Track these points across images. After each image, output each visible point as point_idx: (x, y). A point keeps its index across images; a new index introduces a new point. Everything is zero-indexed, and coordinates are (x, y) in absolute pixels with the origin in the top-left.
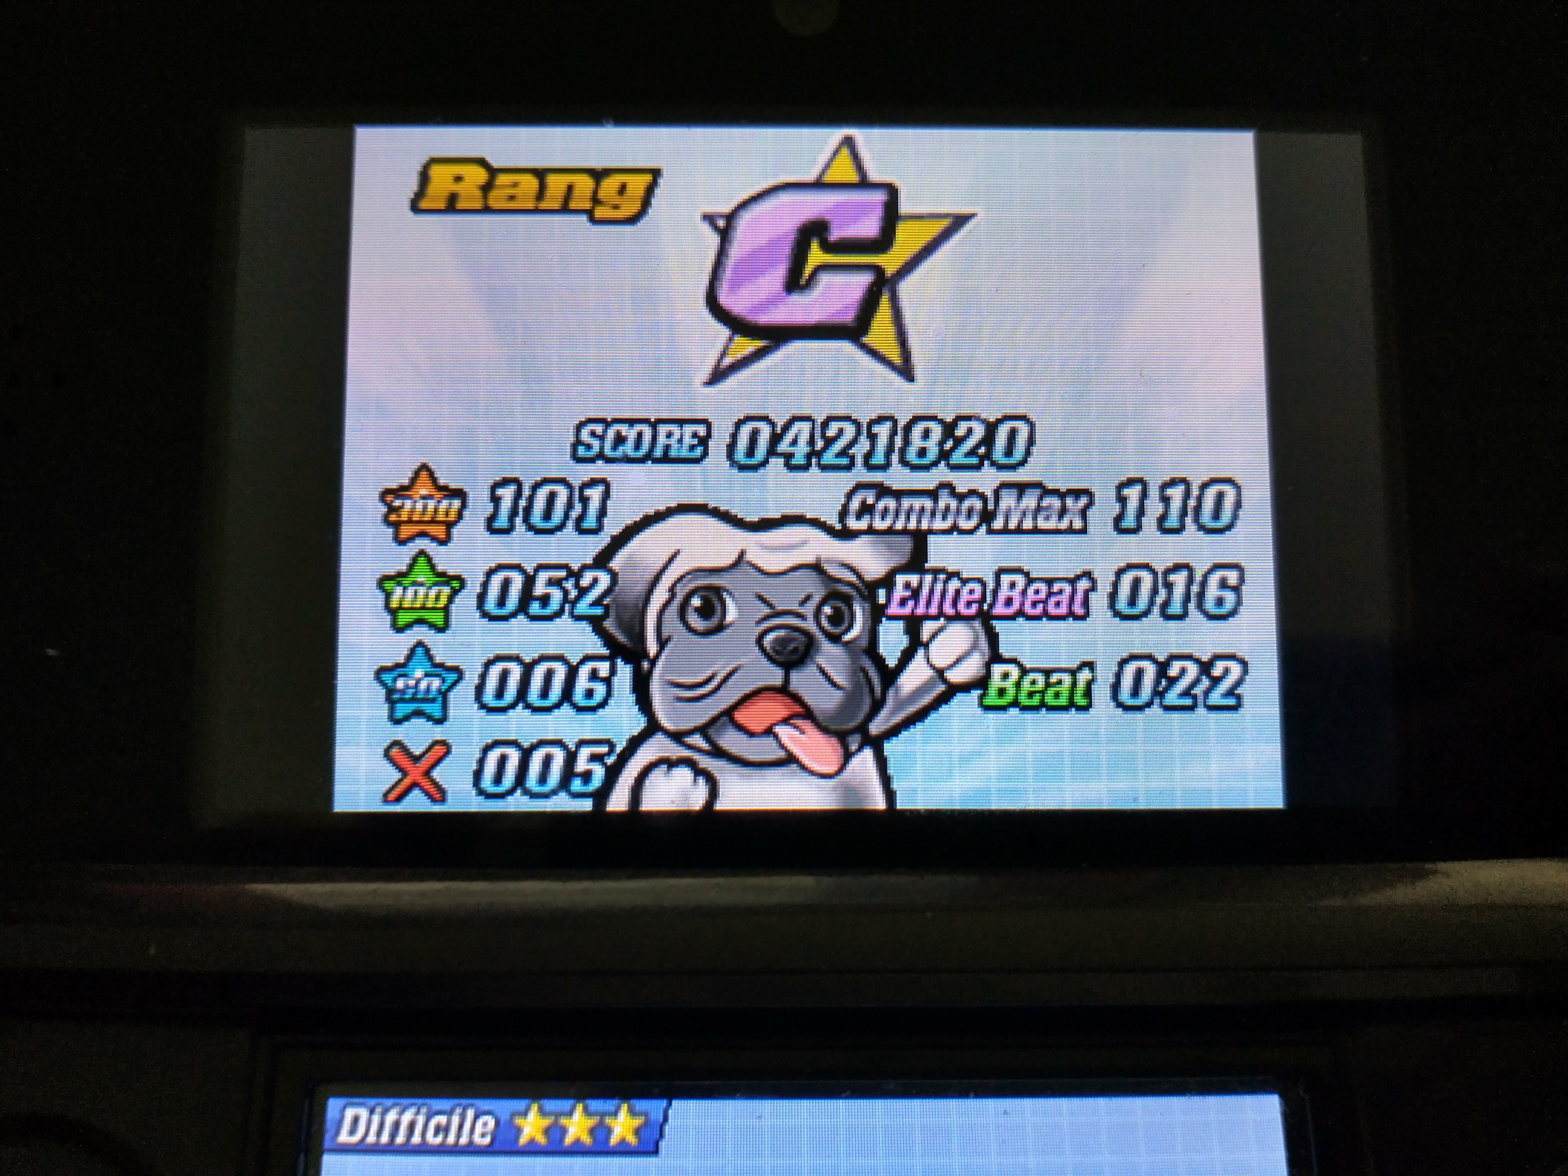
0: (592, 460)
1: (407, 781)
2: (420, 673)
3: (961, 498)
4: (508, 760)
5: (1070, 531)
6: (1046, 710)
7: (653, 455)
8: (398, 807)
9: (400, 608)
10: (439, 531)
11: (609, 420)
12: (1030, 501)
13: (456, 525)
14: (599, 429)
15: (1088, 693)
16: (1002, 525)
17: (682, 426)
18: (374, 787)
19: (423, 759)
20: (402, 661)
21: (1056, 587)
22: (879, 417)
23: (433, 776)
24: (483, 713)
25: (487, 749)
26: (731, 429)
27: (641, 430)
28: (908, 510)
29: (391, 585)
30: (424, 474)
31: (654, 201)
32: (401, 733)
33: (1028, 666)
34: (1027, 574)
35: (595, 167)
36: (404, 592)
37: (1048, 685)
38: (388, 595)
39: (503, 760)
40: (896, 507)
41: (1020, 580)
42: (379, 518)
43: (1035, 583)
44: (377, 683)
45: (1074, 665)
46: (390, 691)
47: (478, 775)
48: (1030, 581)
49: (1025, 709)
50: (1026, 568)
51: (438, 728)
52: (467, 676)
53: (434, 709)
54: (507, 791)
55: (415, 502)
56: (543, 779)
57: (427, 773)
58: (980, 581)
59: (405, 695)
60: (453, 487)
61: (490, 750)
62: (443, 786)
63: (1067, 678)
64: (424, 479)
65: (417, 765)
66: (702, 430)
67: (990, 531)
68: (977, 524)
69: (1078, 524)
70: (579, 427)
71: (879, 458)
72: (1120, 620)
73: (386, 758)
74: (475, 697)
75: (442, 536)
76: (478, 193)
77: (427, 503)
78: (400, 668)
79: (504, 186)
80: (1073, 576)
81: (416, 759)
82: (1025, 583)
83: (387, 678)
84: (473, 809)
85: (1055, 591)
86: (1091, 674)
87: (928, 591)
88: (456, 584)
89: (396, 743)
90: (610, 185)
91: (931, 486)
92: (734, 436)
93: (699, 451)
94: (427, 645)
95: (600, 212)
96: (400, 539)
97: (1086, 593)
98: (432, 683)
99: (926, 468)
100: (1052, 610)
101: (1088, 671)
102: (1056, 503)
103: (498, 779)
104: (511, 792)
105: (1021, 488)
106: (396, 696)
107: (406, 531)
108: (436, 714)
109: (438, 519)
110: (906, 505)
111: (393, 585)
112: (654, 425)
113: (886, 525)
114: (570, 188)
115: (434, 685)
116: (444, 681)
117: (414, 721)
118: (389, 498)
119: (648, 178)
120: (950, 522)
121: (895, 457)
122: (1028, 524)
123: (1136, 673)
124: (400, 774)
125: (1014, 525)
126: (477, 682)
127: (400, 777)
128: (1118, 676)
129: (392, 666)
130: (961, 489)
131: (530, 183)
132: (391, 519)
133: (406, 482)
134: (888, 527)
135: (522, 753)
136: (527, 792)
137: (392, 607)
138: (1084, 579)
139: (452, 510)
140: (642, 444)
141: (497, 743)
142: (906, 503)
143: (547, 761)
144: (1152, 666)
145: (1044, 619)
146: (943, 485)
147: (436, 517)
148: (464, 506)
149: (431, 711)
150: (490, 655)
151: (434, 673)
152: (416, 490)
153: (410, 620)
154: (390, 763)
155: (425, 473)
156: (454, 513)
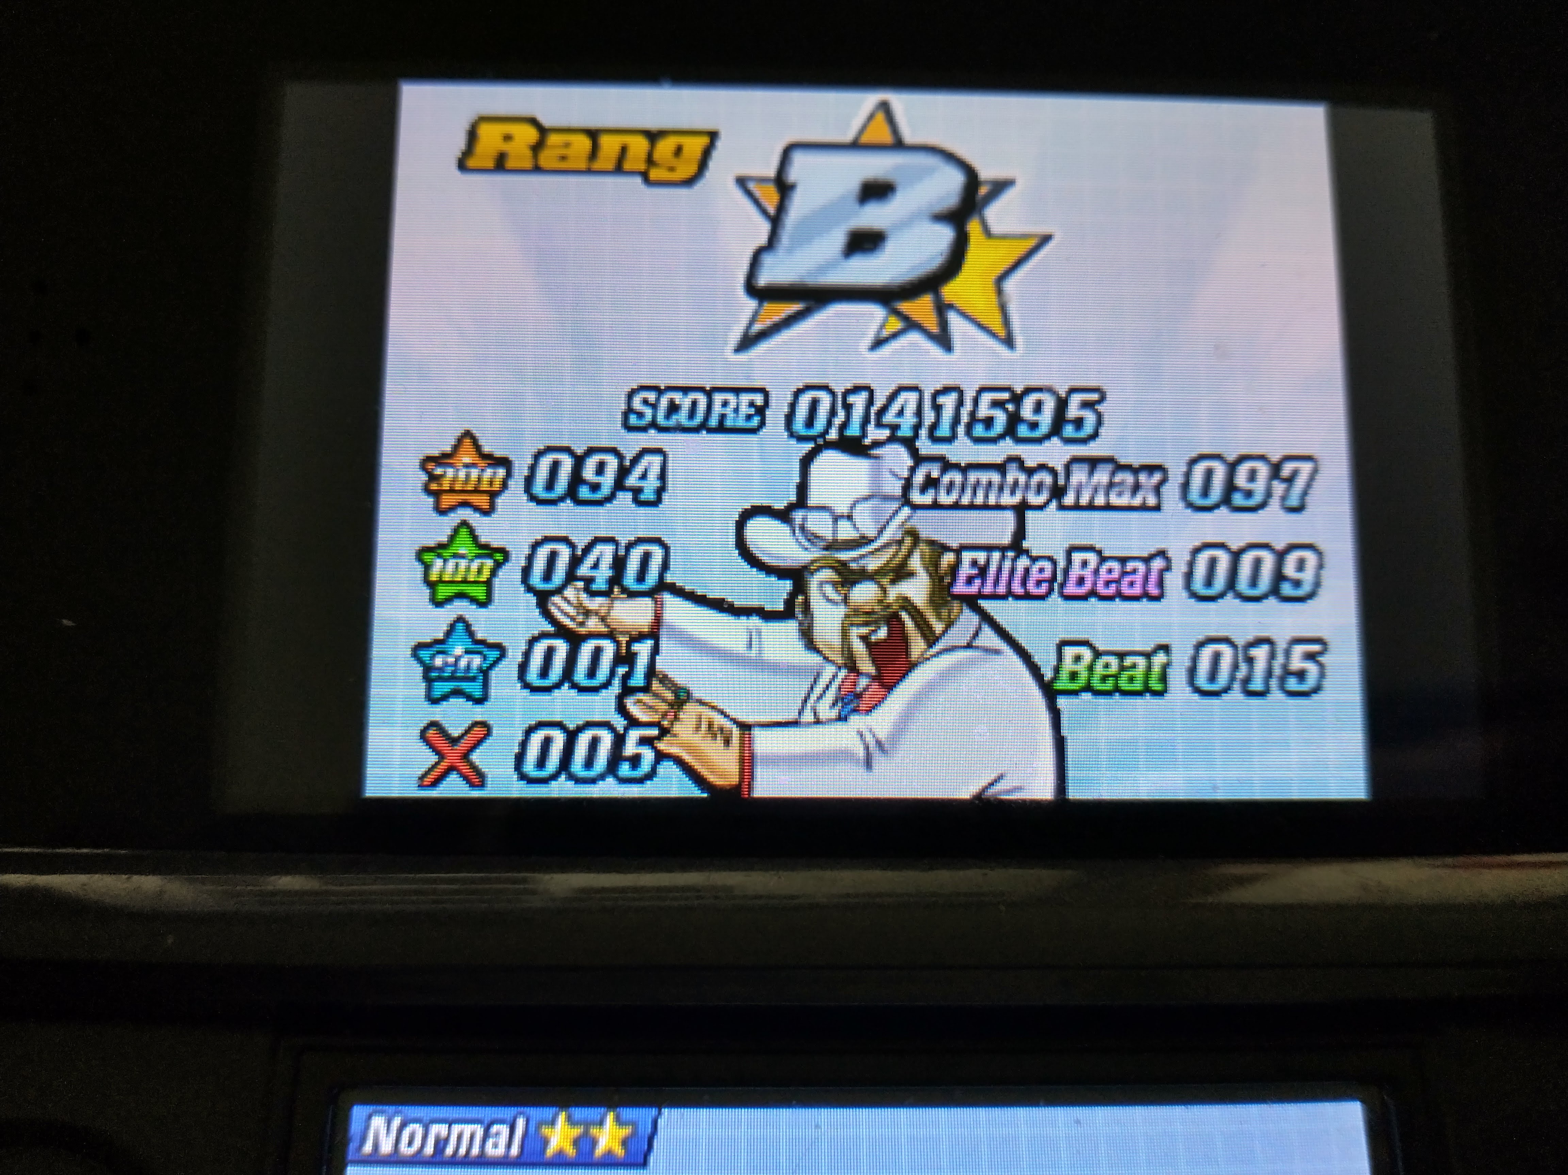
0: (643, 429)
1: (444, 765)
2: (461, 650)
3: (1030, 472)
4: (552, 742)
5: (1144, 508)
6: (1120, 695)
7: (708, 425)
8: (434, 792)
9: (441, 581)
10: (482, 501)
11: (663, 388)
12: (1102, 476)
13: (501, 496)
14: (651, 396)
15: (1163, 678)
16: (1073, 501)
17: (738, 395)
18: (408, 771)
19: (462, 741)
20: (443, 638)
21: (1130, 566)
22: (944, 388)
23: (472, 759)
24: (526, 692)
25: (530, 731)
26: (789, 398)
27: (695, 399)
28: (974, 484)
29: (430, 557)
30: (467, 441)
31: (712, 164)
32: (438, 713)
33: (1100, 649)
34: (1099, 553)
35: (650, 129)
36: (444, 565)
37: (1122, 668)
38: (427, 567)
39: (547, 743)
40: (962, 481)
41: (1092, 558)
42: (419, 486)
43: (1108, 561)
44: (414, 660)
45: (1148, 648)
46: (428, 669)
47: (520, 758)
48: (1103, 559)
49: (1097, 693)
50: (1098, 546)
51: (478, 708)
52: (510, 653)
53: (474, 689)
54: (549, 774)
55: (458, 469)
56: (589, 763)
57: (466, 756)
58: (1050, 559)
59: (444, 672)
60: (498, 456)
61: (534, 732)
62: (483, 770)
63: (1141, 661)
64: (467, 447)
65: (455, 747)
66: (759, 399)
67: (1062, 507)
68: (1047, 500)
69: (1152, 501)
70: (631, 395)
71: (944, 430)
72: (1195, 601)
73: (422, 740)
74: (518, 677)
75: (486, 506)
76: (528, 153)
77: (471, 472)
78: (439, 645)
79: (555, 147)
80: (1146, 555)
81: (454, 741)
82: (1098, 563)
83: (425, 654)
84: (515, 794)
85: (1129, 570)
86: (1165, 658)
87: (995, 569)
88: (499, 557)
89: (433, 724)
90: (665, 147)
91: (999, 460)
92: (793, 406)
93: (756, 421)
94: (468, 622)
95: (654, 174)
96: (440, 509)
97: (1161, 573)
98: (472, 661)
99: (993, 440)
100: (1126, 591)
101: (1162, 655)
102: (1129, 478)
103: (541, 763)
104: (554, 777)
105: (1093, 463)
106: (434, 674)
107: (447, 500)
108: (477, 693)
109: (481, 489)
110: (972, 480)
111: (433, 557)
112: (709, 393)
113: (952, 500)
114: (624, 150)
115: (474, 663)
116: (485, 658)
117: (452, 700)
118: (430, 466)
119: (704, 141)
120: (1018, 498)
121: (961, 430)
122: (1100, 500)
123: (1213, 656)
124: (437, 757)
125: (1085, 501)
126: (521, 660)
127: (437, 760)
128: (1195, 659)
129: (430, 642)
130: (1030, 463)
131: (583, 143)
132: (432, 488)
133: (448, 449)
134: (953, 502)
135: (567, 736)
136: (572, 777)
137: (432, 581)
138: (1158, 558)
139: (497, 480)
140: (696, 413)
141: (541, 725)
142: (973, 477)
143: (594, 743)
144: (1228, 649)
145: (1117, 600)
146: (1011, 459)
147: (479, 487)
148: (509, 475)
149: (472, 690)
150: (534, 632)
151: (475, 650)
152: (459, 459)
153: (450, 594)
154: (427, 745)
155: (469, 441)
156: (499, 483)
